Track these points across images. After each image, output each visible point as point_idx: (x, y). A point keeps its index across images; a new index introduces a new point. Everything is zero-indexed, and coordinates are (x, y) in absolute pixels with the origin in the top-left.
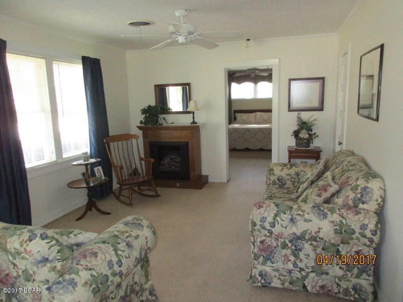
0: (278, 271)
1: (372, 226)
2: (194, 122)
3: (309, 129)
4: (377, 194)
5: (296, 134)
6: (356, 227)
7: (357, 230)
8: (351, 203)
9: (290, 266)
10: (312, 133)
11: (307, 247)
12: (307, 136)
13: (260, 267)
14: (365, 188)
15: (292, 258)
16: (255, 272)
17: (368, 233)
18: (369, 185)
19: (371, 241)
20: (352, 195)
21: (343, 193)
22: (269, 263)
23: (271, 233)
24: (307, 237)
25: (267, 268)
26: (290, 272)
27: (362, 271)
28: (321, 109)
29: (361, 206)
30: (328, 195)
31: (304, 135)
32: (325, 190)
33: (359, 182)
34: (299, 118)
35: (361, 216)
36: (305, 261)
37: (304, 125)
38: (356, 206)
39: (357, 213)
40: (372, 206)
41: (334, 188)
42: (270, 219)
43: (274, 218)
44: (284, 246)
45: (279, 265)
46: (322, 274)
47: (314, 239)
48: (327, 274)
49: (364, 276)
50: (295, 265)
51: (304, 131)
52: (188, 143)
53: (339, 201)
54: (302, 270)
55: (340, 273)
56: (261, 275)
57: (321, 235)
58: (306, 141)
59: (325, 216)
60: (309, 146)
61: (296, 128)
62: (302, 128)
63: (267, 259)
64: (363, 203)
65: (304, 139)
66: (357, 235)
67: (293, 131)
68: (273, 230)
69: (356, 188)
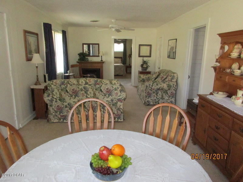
0: (152, 100)
1: (175, 85)
2: (102, 60)
3: (147, 64)
4: (176, 77)
5: (142, 66)
6: (172, 85)
7: (172, 86)
8: (170, 80)
9: (155, 98)
10: (148, 65)
11: (160, 92)
12: (146, 66)
13: (147, 99)
14: (173, 76)
15: (156, 96)
16: (146, 101)
17: (174, 86)
18: (174, 75)
19: (175, 88)
20: (170, 78)
21: (168, 78)
22: (150, 98)
23: (151, 88)
24: (161, 89)
25: (149, 100)
26: (155, 100)
27: (173, 97)
28: (150, 56)
29: (173, 80)
30: (164, 79)
31: (145, 66)
32: (163, 78)
33: (172, 74)
34: (143, 60)
35: (173, 82)
36: (159, 96)
37: (145, 62)
38: (171, 80)
39: (172, 82)
40: (175, 80)
41: (165, 77)
42: (151, 85)
43: (153, 84)
44: (154, 93)
45: (152, 98)
46: (163, 99)
47: (162, 89)
48: (164, 99)
49: (173, 98)
50: (156, 97)
51: (145, 64)
52: (100, 69)
53: (167, 80)
54: (158, 99)
55: (167, 98)
56: (147, 102)
57: (164, 88)
58: (145, 68)
59: (165, 83)
60: (146, 70)
61: (142, 64)
62: (144, 64)
63: (149, 97)
64: (173, 79)
65: (145, 67)
66: (172, 87)
67: (141, 64)
68: (152, 87)
69: (171, 76)
